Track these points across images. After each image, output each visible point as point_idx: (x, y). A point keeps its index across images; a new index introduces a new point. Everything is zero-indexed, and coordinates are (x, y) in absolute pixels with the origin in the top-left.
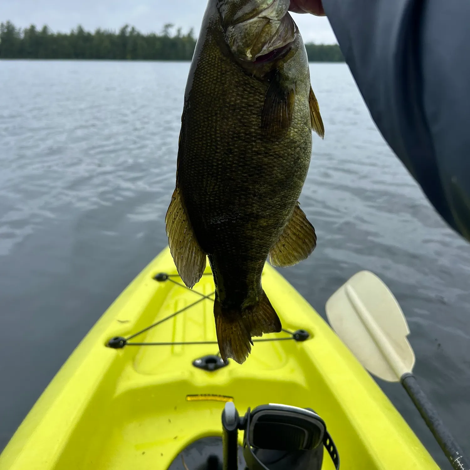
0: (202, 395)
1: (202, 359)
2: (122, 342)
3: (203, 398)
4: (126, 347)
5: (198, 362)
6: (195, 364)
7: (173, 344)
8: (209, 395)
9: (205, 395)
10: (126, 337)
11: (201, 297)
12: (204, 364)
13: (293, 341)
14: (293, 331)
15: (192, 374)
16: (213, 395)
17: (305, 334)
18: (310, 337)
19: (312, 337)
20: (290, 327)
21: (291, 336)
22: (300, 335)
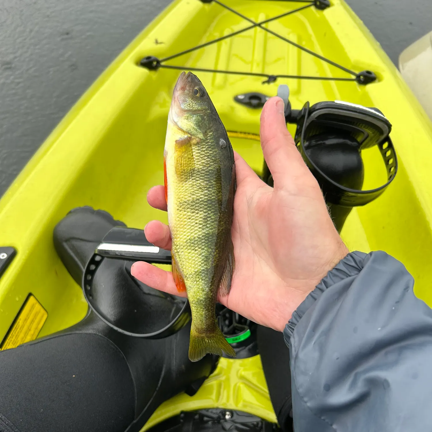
0: (241, 133)
1: (245, 95)
2: (155, 63)
3: (242, 135)
4: (161, 69)
5: (241, 97)
6: (237, 100)
7: (215, 71)
8: (249, 134)
9: (245, 133)
10: (160, 59)
11: (250, 24)
12: (247, 100)
13: (355, 83)
14: (357, 72)
15: (232, 108)
16: (253, 134)
17: (373, 75)
18: (377, 80)
19: (380, 81)
20: (354, 67)
21: (354, 77)
22: (365, 76)
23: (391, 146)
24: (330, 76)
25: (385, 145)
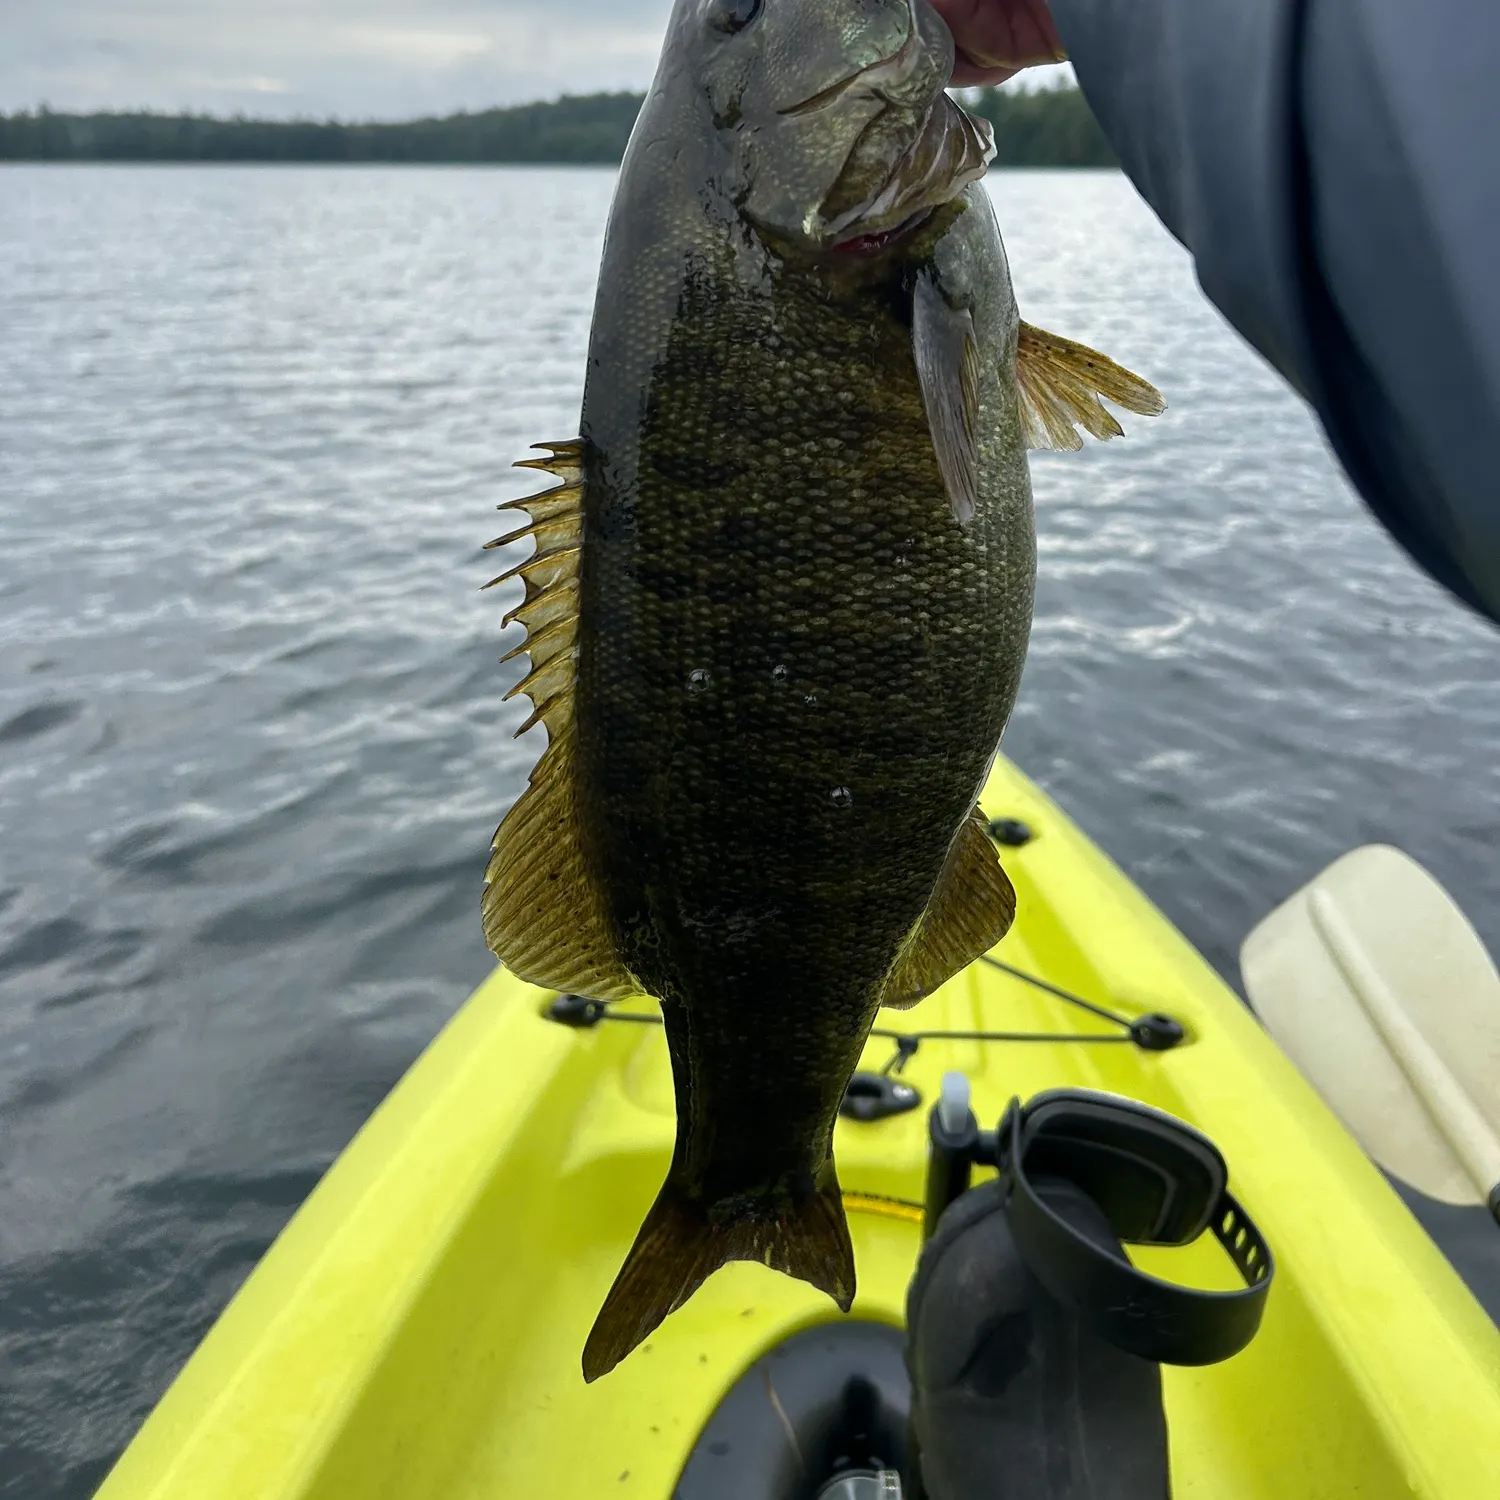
2: (591, 1009)
4: (605, 1025)
13: (1131, 1048)
14: (1132, 1017)
17: (1173, 1027)
18: (1185, 1039)
19: (1194, 1040)
20: (1123, 1003)
21: (1123, 1032)
22: (1153, 1031)
23: (1242, 1220)
24: (1066, 1029)
25: (1228, 1222)
